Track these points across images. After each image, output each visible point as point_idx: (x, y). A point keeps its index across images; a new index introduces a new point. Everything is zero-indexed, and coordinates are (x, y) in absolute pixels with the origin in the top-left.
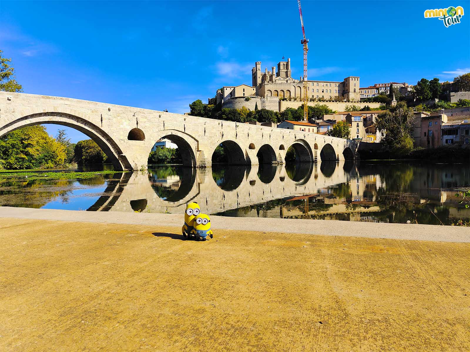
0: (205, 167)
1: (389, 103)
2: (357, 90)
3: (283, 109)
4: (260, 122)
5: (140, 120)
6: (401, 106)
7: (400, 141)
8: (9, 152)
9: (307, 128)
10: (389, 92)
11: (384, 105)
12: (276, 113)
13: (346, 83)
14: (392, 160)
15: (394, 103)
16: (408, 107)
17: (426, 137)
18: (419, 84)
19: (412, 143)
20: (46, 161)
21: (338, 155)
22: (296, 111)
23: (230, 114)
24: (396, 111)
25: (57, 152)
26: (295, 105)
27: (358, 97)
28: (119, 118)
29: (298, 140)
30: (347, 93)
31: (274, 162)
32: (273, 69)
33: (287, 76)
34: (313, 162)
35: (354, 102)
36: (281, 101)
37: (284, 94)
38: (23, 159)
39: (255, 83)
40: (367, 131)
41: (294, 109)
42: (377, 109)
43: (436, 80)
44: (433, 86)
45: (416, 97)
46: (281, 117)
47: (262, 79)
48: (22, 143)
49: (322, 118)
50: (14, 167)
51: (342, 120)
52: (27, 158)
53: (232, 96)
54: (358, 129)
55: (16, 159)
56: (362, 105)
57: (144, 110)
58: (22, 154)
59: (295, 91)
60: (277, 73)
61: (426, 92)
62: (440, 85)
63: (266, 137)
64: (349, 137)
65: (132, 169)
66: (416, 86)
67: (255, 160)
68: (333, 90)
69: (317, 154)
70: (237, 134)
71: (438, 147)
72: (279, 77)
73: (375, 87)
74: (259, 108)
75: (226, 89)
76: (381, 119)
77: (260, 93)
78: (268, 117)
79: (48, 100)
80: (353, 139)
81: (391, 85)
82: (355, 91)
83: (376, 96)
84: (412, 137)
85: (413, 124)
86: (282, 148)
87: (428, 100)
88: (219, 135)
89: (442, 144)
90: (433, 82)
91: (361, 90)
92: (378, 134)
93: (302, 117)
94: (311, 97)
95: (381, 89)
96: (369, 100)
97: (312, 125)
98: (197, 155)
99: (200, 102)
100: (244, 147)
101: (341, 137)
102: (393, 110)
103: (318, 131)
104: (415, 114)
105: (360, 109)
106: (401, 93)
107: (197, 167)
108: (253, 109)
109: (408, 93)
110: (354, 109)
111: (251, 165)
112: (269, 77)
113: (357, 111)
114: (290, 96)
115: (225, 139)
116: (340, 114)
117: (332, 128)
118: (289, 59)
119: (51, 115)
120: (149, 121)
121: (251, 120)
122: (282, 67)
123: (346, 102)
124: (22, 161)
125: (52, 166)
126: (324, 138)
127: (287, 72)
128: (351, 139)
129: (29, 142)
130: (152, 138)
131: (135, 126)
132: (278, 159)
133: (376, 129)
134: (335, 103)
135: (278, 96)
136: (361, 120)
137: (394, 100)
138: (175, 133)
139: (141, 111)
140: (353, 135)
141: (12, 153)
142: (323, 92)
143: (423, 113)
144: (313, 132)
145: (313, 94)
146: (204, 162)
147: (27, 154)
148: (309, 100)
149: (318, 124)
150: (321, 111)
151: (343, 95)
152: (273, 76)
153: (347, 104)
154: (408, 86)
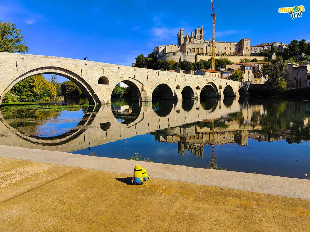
0: (148, 102)
1: (270, 57)
2: (249, 48)
3: (198, 61)
4: (182, 70)
5: (106, 71)
6: (279, 60)
7: (277, 83)
8: (21, 91)
9: (214, 74)
10: (270, 49)
11: (267, 58)
12: (194, 63)
13: (241, 43)
14: (272, 96)
15: (274, 57)
16: (284, 60)
17: (296, 81)
18: (291, 43)
19: (286, 85)
20: (45, 96)
21: (235, 93)
22: (207, 62)
23: (162, 64)
24: (276, 63)
25: (51, 90)
26: (206, 58)
27: (249, 53)
28: (92, 70)
29: (208, 83)
30: (242, 50)
31: (192, 98)
32: (191, 33)
33: (201, 38)
34: (218, 97)
35: (246, 56)
36: (197, 55)
37: (199, 51)
38: (30, 95)
39: (179, 43)
40: (255, 76)
41: (206, 61)
42: (262, 61)
43: (303, 41)
44: (301, 45)
45: (289, 52)
46: (197, 66)
47: (184, 41)
48: (29, 85)
49: (225, 67)
50: (25, 100)
51: (238, 69)
52: (32, 95)
53: (164, 52)
54: (249, 75)
55: (26, 95)
56: (252, 58)
57: (108, 64)
58: (29, 92)
59: (206, 49)
60: (194, 36)
61: (296, 49)
62: (306, 44)
63: (188, 81)
64: (243, 80)
65: (101, 103)
66: (289, 45)
67: (180, 97)
68: (232, 48)
69: (221, 92)
70: (168, 79)
71: (304, 88)
72: (196, 39)
73: (261, 46)
74: (182, 60)
75: (160, 47)
76: (265, 69)
77: (183, 50)
78: (188, 66)
79: (47, 59)
80: (245, 82)
81: (272, 44)
82: (247, 49)
83: (261, 51)
84: (286, 81)
85: (286, 72)
86: (198, 88)
87: (297, 54)
88: (156, 80)
89: (307, 86)
90: (301, 42)
91: (251, 48)
92: (263, 78)
93: (211, 66)
94: (217, 52)
95: (265, 47)
96: (257, 55)
97: (218, 72)
98: (142, 93)
99: (143, 56)
100: (173, 88)
101: (237, 81)
102: (274, 62)
103: (221, 76)
104: (288, 65)
105: (250, 61)
106: (278, 50)
107: (142, 102)
108: (178, 61)
109: (284, 50)
110: (246, 61)
111: (177, 100)
112: (188, 39)
113: (248, 62)
114: (203, 52)
115: (160, 83)
116: (236, 64)
117: (231, 74)
118: (203, 27)
119: (50, 69)
120: (112, 71)
121: (177, 68)
122: (197, 32)
123: (240, 56)
124: (29, 96)
125: (48, 99)
126: (226, 81)
127: (201, 36)
128: (244, 82)
129: (34, 84)
130: (113, 83)
131: (102, 75)
132: (195, 96)
133: (261, 75)
134: (233, 57)
135: (195, 52)
136: (251, 69)
137: (274, 54)
138: (128, 79)
139: (106, 65)
140: (245, 79)
141: (23, 91)
142: (225, 49)
143: (294, 64)
144: (218, 77)
145: (219, 50)
146: (147, 98)
147: (32, 92)
148: (216, 54)
149: (222, 71)
150: (224, 62)
151: (239, 51)
152: (192, 38)
153: (242, 57)
154: (284, 45)
